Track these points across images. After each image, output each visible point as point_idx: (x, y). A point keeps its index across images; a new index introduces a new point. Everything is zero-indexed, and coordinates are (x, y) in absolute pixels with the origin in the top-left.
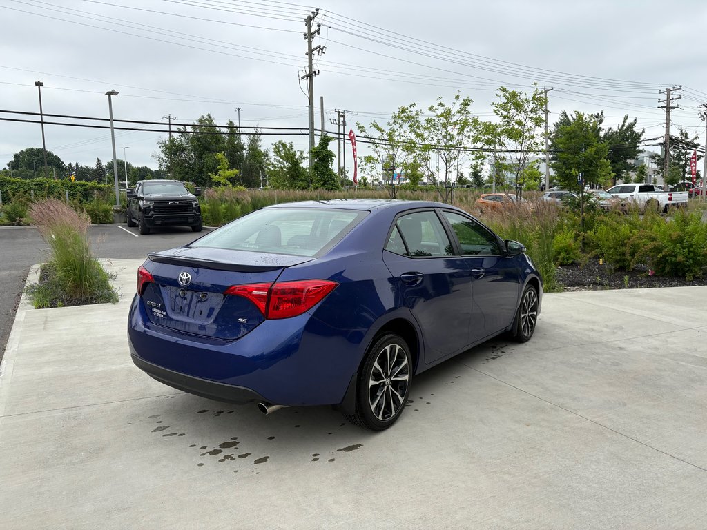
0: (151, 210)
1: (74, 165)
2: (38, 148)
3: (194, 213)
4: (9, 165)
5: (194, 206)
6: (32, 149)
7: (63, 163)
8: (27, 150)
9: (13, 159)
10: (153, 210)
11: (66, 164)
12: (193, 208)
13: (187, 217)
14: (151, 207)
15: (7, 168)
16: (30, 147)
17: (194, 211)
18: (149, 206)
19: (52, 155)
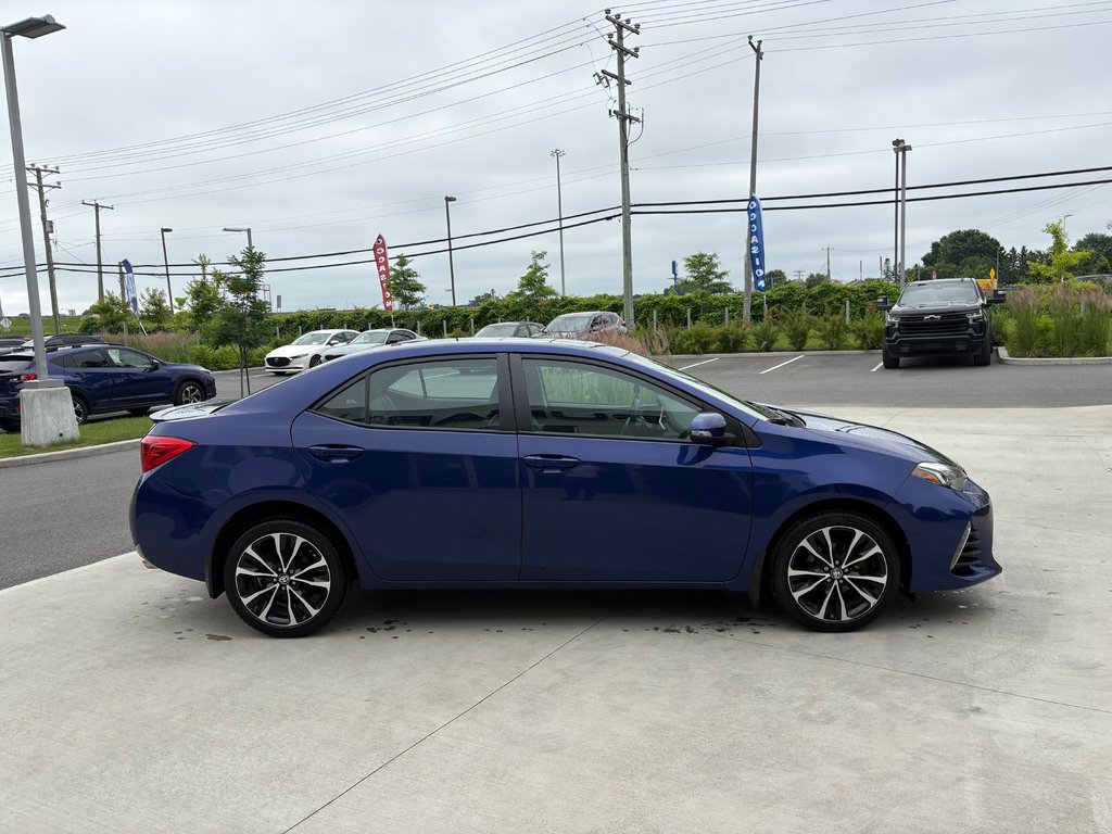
0: (895, 330)
1: (1019, 251)
2: (967, 229)
3: (970, 335)
4: (924, 259)
5: (971, 322)
6: (959, 232)
7: (1002, 249)
8: (951, 236)
9: (930, 251)
10: (899, 330)
11: (1008, 250)
12: (969, 326)
13: (954, 341)
14: (897, 326)
15: (921, 264)
16: (955, 230)
17: (970, 330)
18: (894, 324)
19: (988, 238)
